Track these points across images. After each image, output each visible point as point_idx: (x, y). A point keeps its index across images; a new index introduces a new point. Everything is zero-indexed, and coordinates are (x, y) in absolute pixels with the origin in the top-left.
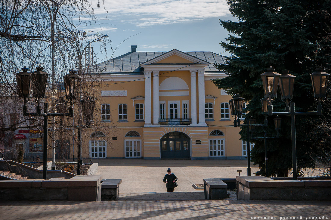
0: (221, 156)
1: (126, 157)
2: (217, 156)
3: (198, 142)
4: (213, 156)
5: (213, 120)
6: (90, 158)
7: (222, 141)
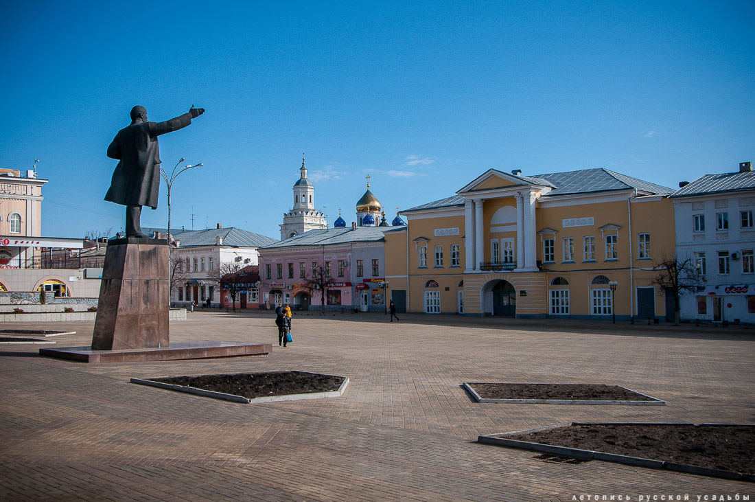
0: (565, 314)
1: (460, 313)
2: (560, 313)
3: (523, 293)
4: (556, 314)
5: (554, 263)
6: (425, 313)
7: (567, 292)
